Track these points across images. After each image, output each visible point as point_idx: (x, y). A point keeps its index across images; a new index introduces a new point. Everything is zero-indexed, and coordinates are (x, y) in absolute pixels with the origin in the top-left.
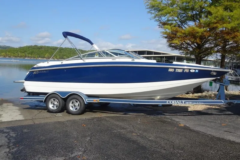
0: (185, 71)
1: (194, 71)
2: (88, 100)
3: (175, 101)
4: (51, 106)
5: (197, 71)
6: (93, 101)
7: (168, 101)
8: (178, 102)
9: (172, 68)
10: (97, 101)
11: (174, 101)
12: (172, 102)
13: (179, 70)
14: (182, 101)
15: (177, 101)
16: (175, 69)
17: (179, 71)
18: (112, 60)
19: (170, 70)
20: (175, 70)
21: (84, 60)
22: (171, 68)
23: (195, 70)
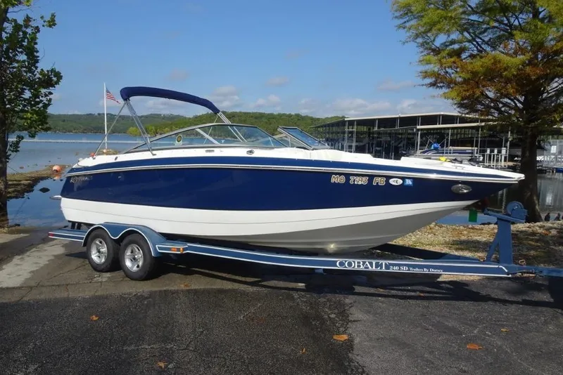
0: (377, 181)
1: (400, 182)
2: (160, 248)
3: (359, 263)
4: (94, 256)
5: (409, 182)
6: (169, 249)
7: (338, 260)
8: (369, 266)
9: (340, 174)
10: (178, 250)
11: (356, 261)
12: (350, 264)
13: (357, 179)
14: (381, 262)
15: (364, 263)
16: (347, 175)
17: (360, 183)
18: (207, 151)
19: (335, 179)
20: (348, 179)
21: (154, 152)
22: (336, 174)
23: (403, 179)
